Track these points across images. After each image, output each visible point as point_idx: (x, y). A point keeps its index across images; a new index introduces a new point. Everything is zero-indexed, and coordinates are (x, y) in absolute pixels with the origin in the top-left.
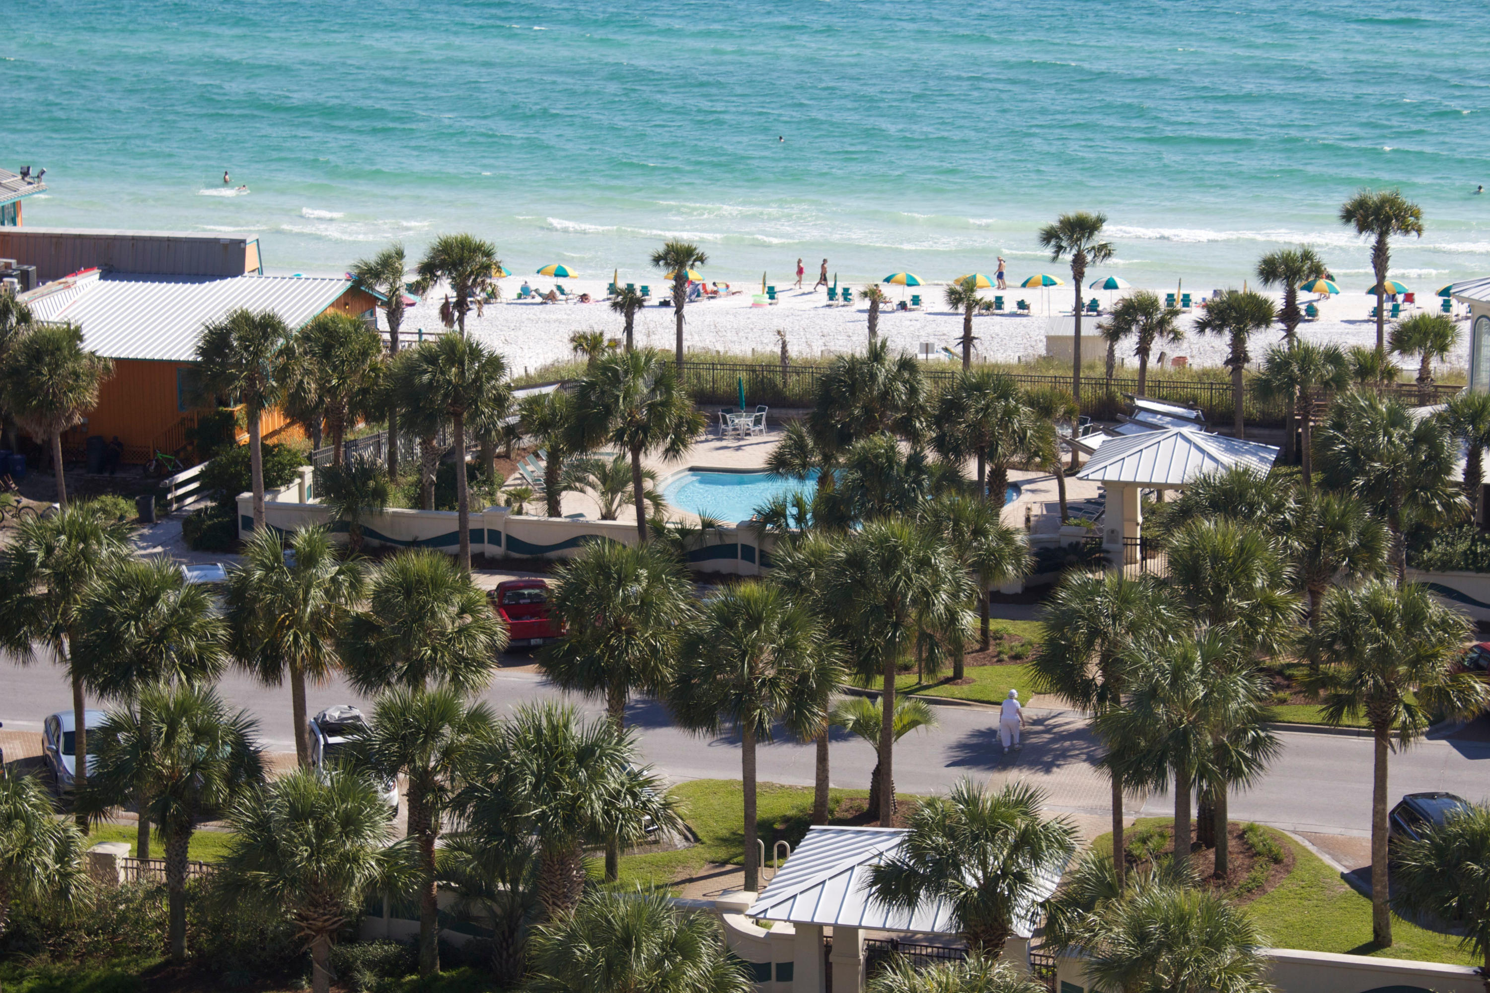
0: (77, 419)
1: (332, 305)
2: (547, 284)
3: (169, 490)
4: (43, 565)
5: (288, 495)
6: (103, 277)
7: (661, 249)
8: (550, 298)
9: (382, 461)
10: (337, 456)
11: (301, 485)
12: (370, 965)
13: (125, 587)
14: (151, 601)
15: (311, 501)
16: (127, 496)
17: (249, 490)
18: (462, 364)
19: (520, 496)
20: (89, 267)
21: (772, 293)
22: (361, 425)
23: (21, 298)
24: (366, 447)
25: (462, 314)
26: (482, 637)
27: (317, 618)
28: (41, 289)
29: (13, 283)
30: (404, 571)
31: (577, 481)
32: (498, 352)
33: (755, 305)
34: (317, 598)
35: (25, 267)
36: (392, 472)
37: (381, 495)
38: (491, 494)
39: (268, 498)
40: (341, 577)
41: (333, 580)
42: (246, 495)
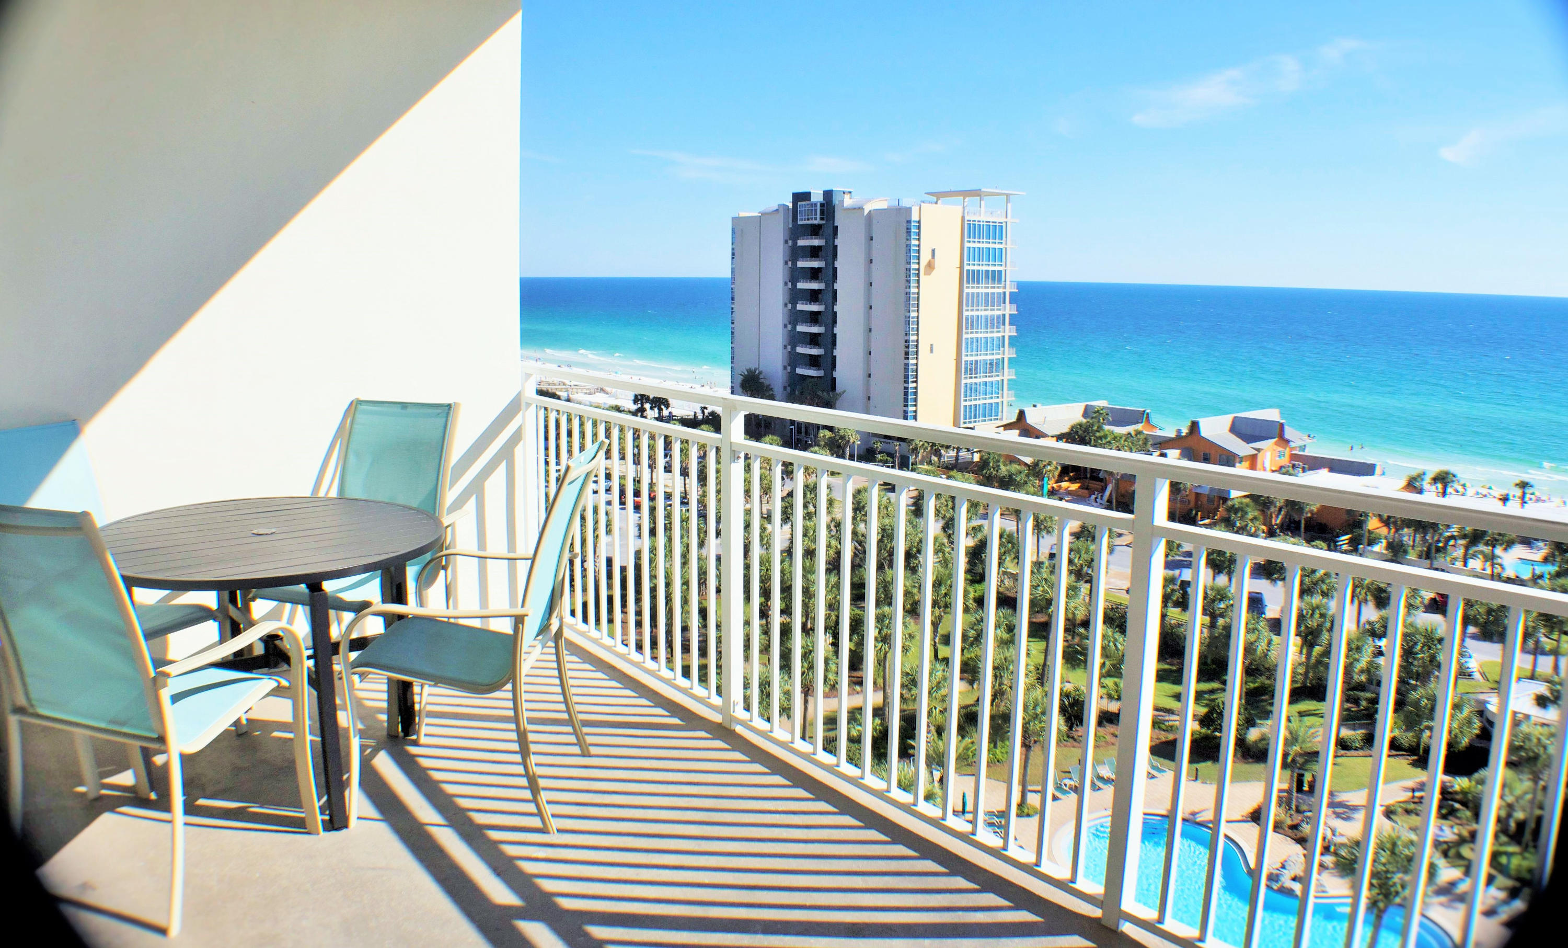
0: (1309, 515)
2: (1485, 492)
3: (1338, 542)
5: (1377, 549)
6: (1329, 471)
7: (1518, 482)
8: (1485, 496)
9: (1411, 543)
11: (1381, 546)
12: (1366, 699)
15: (1384, 552)
16: (1324, 542)
17: (1361, 544)
19: (1455, 559)
20: (1325, 468)
26: (1419, 599)
31: (1474, 556)
33: (1558, 507)
36: (1413, 546)
39: (1369, 548)
42: (1361, 546)
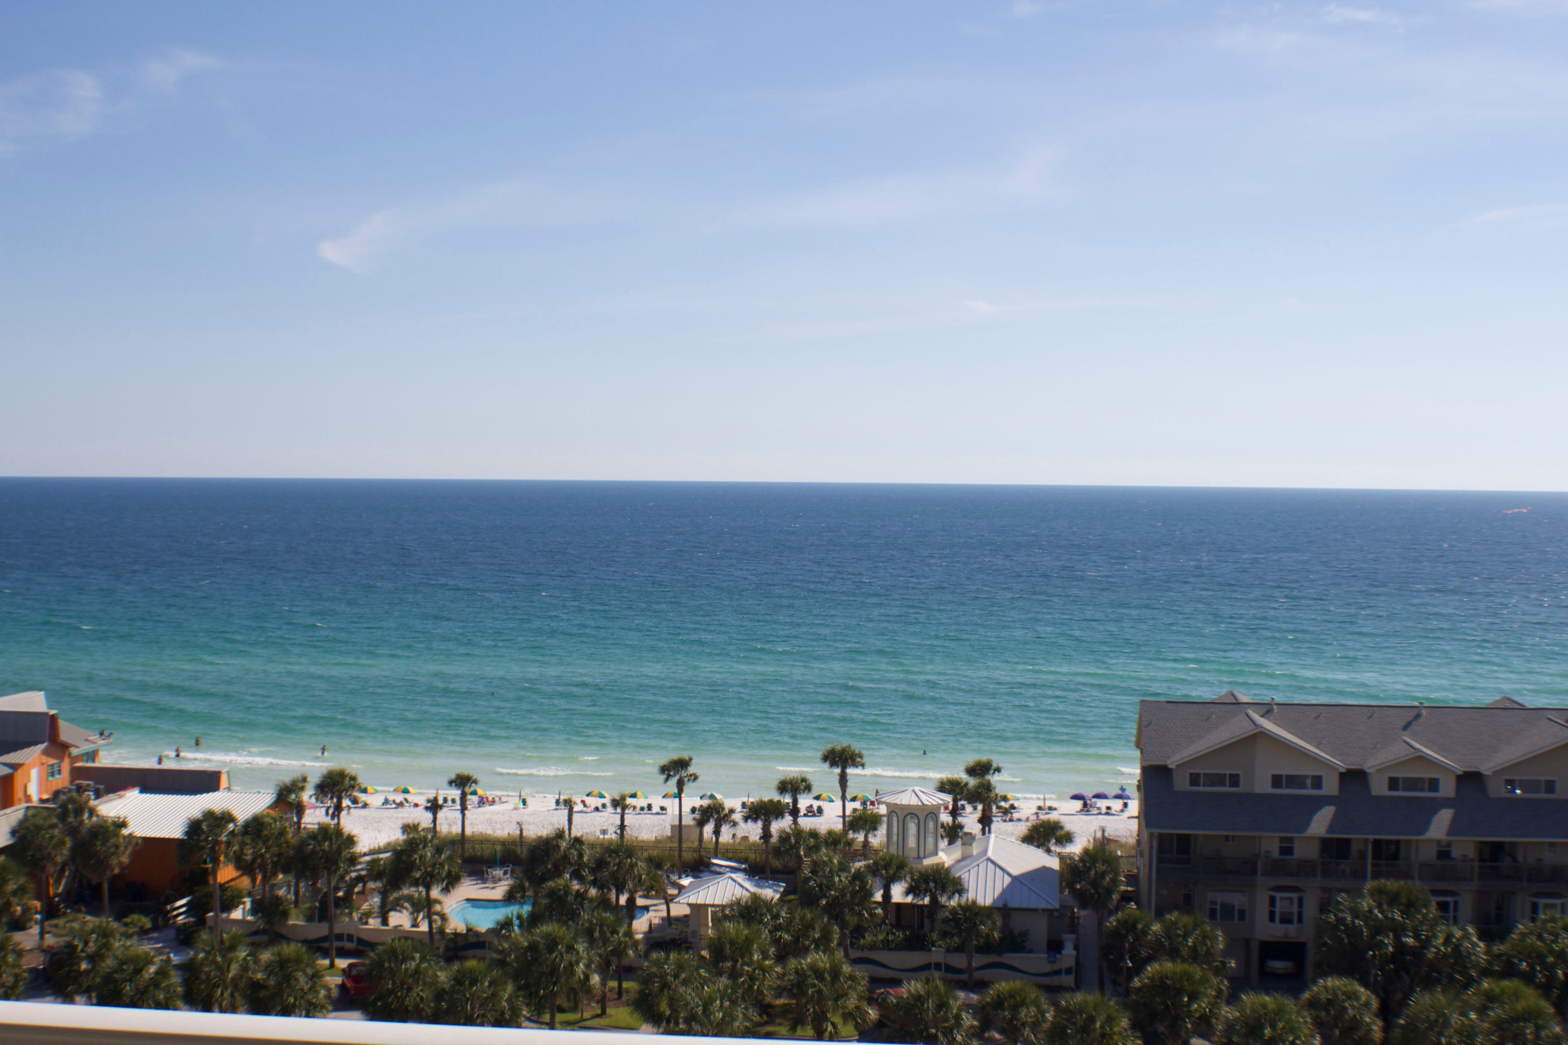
0: (117, 871)
1: (269, 807)
2: (399, 798)
3: (169, 912)
4: (82, 951)
5: (237, 914)
6: (142, 792)
7: (453, 776)
8: (400, 805)
9: (292, 897)
10: (264, 892)
11: (244, 909)
13: (125, 963)
14: (139, 971)
15: (249, 918)
16: (146, 915)
17: (211, 911)
18: (331, 840)
19: (368, 915)
20: (133, 786)
21: (524, 802)
22: (281, 876)
23: (92, 803)
24: (281, 888)
25: (340, 813)
27: (235, 982)
28: (105, 798)
29: (89, 795)
30: (279, 955)
31: (397, 906)
32: (353, 833)
33: (515, 809)
34: (234, 970)
35: (98, 786)
36: (295, 902)
37: (285, 915)
38: (350, 914)
39: (225, 915)
40: (249, 958)
41: (244, 959)
42: (211, 914)
